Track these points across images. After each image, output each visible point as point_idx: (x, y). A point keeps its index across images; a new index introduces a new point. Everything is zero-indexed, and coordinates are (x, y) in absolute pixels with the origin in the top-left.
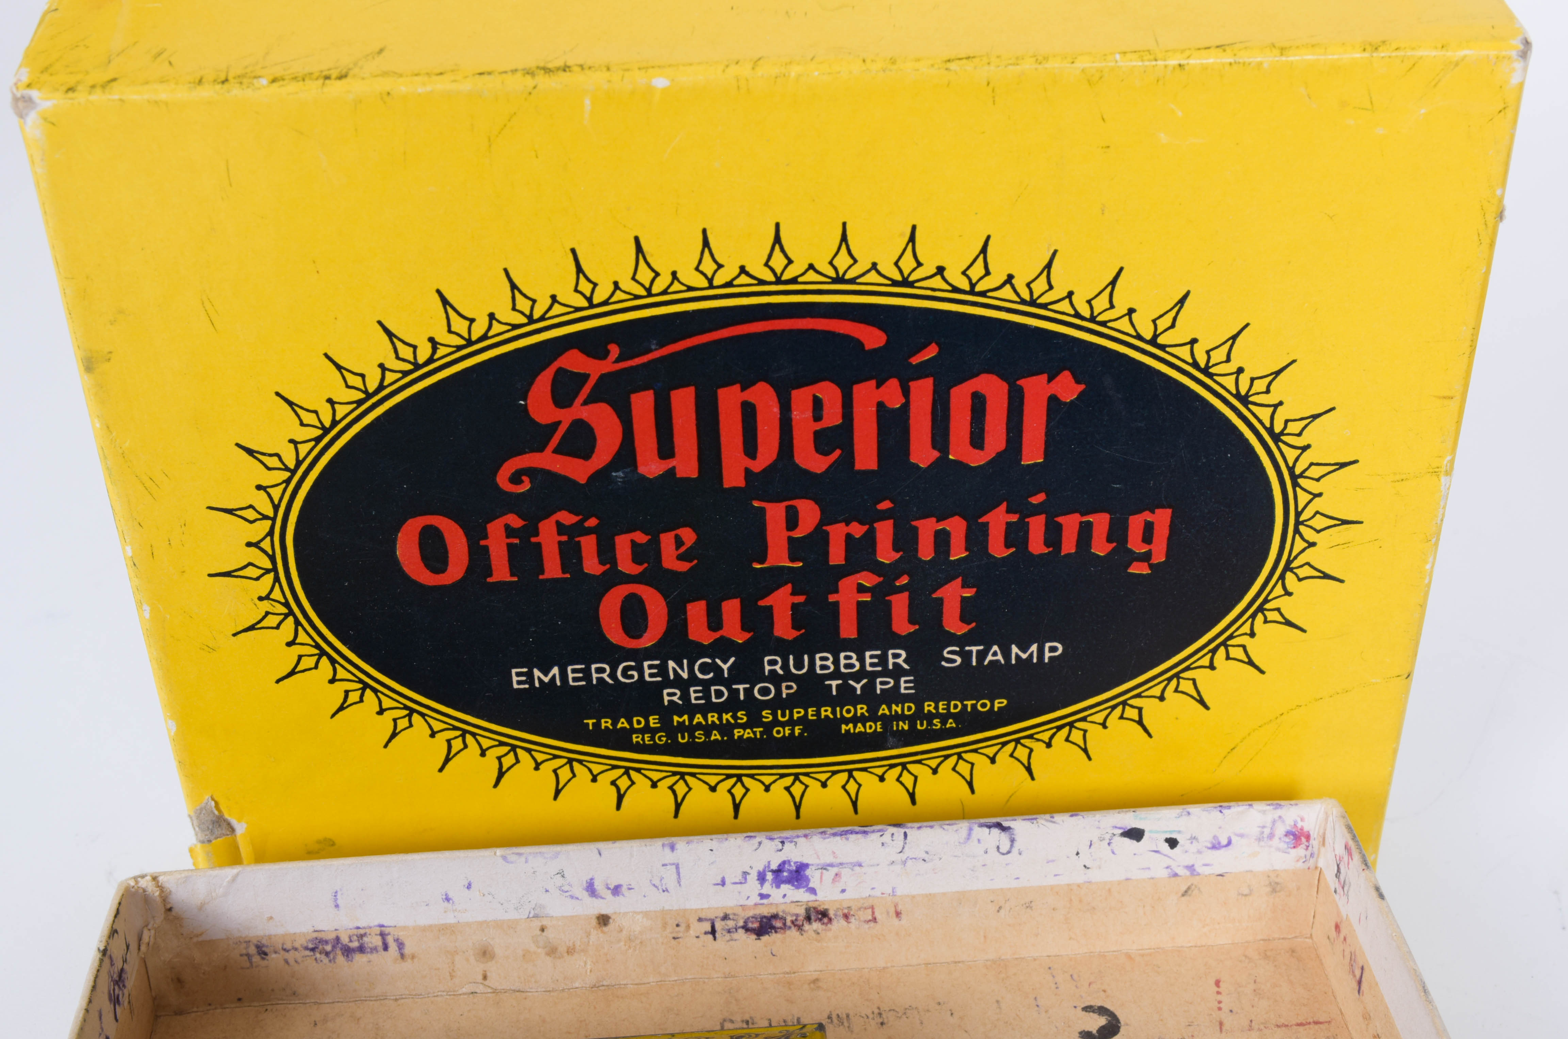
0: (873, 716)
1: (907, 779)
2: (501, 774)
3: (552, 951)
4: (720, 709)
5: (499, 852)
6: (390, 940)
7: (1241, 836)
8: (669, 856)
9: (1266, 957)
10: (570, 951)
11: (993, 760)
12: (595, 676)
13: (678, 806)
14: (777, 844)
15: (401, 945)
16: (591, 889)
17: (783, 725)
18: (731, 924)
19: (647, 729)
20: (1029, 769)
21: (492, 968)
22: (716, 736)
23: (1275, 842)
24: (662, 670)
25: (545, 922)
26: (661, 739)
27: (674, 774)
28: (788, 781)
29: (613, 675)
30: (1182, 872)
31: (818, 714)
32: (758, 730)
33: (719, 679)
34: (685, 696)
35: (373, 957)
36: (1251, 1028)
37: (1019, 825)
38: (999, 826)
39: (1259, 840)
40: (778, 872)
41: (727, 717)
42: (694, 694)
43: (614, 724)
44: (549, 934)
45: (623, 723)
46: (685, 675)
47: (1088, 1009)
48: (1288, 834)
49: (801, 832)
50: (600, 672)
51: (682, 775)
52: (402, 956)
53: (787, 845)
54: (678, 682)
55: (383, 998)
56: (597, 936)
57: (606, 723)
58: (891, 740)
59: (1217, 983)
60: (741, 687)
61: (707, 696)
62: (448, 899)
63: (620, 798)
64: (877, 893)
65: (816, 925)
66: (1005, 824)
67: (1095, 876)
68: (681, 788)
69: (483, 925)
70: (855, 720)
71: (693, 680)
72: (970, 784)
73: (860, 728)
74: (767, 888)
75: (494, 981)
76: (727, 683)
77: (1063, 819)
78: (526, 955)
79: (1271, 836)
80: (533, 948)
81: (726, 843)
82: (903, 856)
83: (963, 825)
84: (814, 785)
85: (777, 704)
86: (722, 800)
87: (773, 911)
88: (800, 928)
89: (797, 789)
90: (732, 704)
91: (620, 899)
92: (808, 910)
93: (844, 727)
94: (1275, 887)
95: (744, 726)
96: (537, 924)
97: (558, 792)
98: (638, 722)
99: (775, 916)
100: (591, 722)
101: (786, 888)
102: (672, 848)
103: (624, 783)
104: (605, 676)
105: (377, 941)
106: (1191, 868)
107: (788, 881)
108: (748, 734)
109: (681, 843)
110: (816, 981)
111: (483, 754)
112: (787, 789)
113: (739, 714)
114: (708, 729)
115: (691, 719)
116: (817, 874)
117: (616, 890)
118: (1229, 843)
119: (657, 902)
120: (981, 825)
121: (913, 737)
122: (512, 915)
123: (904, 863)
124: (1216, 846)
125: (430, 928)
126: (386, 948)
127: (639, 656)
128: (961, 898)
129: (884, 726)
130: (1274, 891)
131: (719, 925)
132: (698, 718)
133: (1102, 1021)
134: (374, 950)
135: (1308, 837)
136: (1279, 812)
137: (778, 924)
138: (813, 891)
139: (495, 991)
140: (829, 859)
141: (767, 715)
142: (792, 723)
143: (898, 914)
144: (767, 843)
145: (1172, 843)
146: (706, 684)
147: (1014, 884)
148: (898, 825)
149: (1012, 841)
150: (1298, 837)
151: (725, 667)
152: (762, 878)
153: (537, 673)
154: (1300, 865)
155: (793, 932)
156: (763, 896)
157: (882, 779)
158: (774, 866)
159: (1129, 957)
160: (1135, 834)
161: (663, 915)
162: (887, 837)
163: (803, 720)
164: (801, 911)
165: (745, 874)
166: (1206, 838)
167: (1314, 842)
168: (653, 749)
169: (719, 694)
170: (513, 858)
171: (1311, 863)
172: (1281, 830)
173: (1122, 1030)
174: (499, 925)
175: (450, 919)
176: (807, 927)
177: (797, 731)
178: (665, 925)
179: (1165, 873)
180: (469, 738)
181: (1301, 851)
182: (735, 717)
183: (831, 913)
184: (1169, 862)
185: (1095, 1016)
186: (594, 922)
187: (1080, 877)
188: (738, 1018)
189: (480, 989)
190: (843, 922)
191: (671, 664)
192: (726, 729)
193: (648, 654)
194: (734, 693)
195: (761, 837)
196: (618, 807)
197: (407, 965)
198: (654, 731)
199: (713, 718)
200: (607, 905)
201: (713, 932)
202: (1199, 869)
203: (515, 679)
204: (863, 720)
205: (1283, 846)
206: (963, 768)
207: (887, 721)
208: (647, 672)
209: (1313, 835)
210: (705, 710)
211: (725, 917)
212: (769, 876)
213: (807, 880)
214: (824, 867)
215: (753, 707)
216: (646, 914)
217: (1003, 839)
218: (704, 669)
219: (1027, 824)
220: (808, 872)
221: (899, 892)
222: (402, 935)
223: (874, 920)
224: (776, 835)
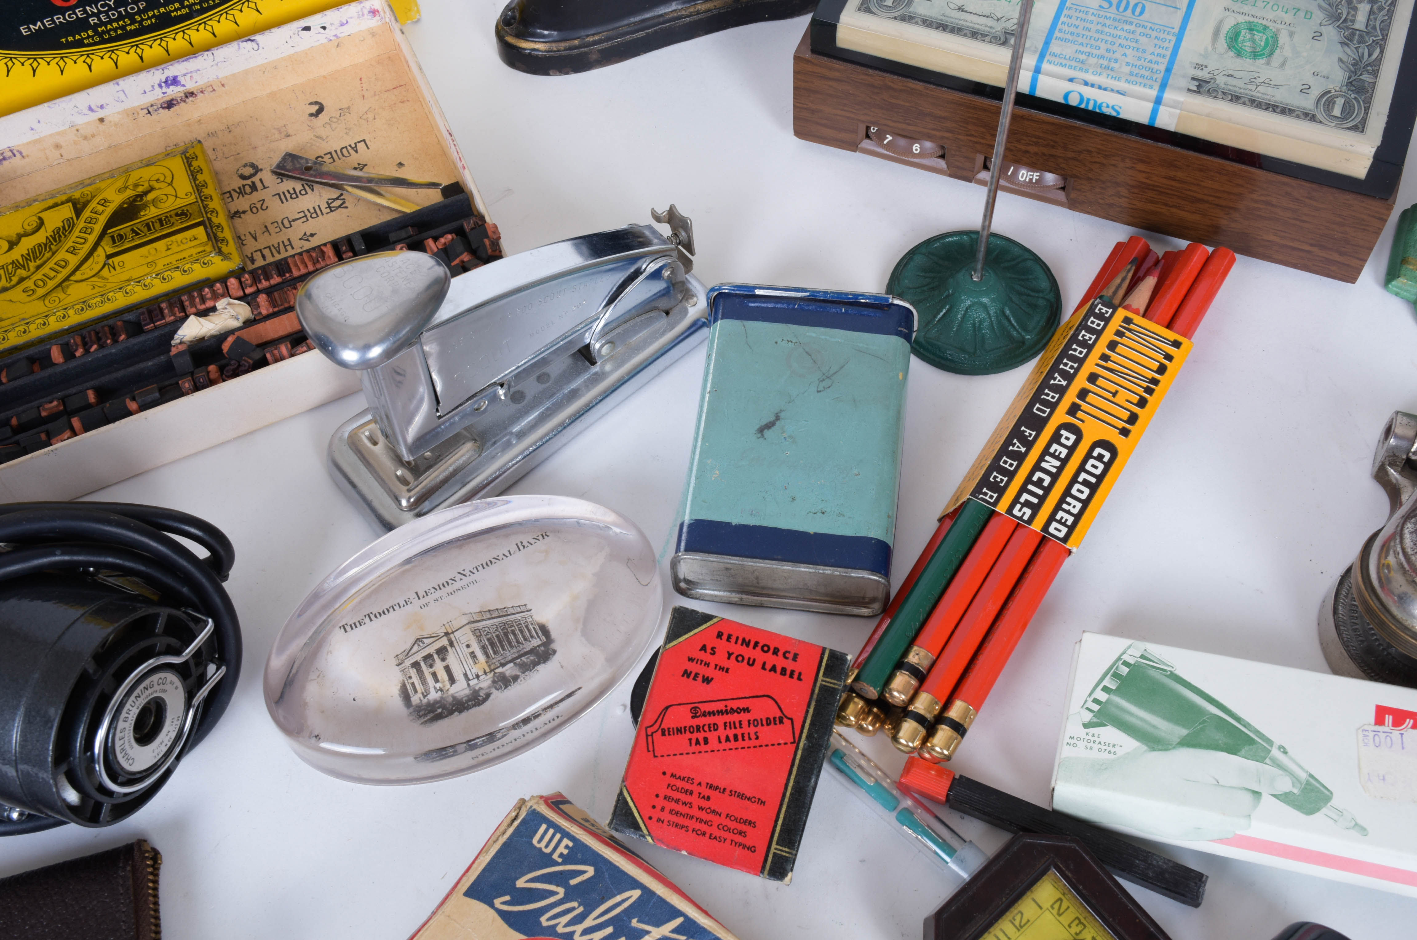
0: (183, 7)
1: (208, 28)
2: (34, 71)
3: (85, 138)
4: (117, 20)
5: (46, 105)
6: (15, 152)
7: (351, 18)
8: (117, 88)
9: (379, 63)
10: (93, 136)
11: (241, 11)
12: (57, 21)
13: (116, 64)
14: (161, 71)
15: (21, 153)
16: (91, 109)
17: (146, 20)
18: (155, 107)
19: (89, 37)
20: (258, 10)
21: (62, 151)
22: (119, 32)
23: (366, 16)
24: (85, 11)
25: (77, 127)
26: (97, 39)
27: (109, 51)
28: (159, 41)
29: (64, 19)
30: (333, 38)
31: (159, 12)
32: (137, 25)
33: (110, 9)
34: (99, 19)
35: (11, 160)
36: (375, 95)
37: (257, 37)
38: (249, 40)
39: (359, 17)
40: (166, 82)
41: (121, 23)
42: (103, 17)
43: (74, 38)
44: (81, 131)
45: (77, 37)
46: (96, 11)
47: (311, 104)
48: (369, 12)
49: (169, 64)
50: (58, 19)
51: (112, 51)
52: (23, 157)
53: (166, 71)
54: (93, 14)
55: (22, 176)
56: (101, 127)
57: (70, 39)
58: (195, 14)
59: (361, 79)
60: (122, 9)
61: (108, 17)
62: (32, 129)
63: (90, 67)
64: (211, 79)
65: (191, 99)
66: (252, 38)
67: (297, 49)
68: (114, 56)
69: (51, 135)
70: (176, 10)
71: (100, 12)
72: (236, 23)
73: (179, 13)
74: (164, 90)
75: (66, 156)
76: (115, 9)
77: (275, 30)
78: (75, 143)
79: (363, 15)
80: (76, 139)
81: (139, 77)
82: (215, 62)
83: (235, 44)
84: (170, 41)
85: (140, 12)
86: (133, 57)
87: (171, 98)
88: (185, 101)
89: (164, 44)
90: (121, 17)
91: (104, 110)
92: (185, 94)
93: (173, 14)
94: (373, 34)
95: (130, 25)
96: (74, 129)
97: (62, 72)
98: (84, 35)
99: (172, 100)
100: (64, 40)
101: (172, 87)
102: (118, 84)
103: (88, 61)
104: (61, 20)
105: (10, 154)
106: (336, 36)
107: (172, 84)
108: (133, 27)
109: (121, 81)
110: (199, 121)
111: (23, 64)
112: (160, 45)
113: (126, 20)
114: (115, 30)
115: (106, 28)
116: (183, 78)
117: (102, 107)
118: (347, 22)
119: (120, 107)
120: (243, 42)
121: (203, 11)
122: (62, 128)
123: (217, 64)
124: (342, 25)
125: (30, 143)
126: (15, 155)
127: (73, 8)
128: (246, 72)
129: (189, 9)
130: (374, 36)
131: (150, 109)
132: (109, 27)
133: (317, 107)
134: (10, 158)
135: (378, 11)
136: (362, 5)
137: (175, 102)
138: (184, 86)
139: (68, 160)
140: (185, 71)
141: (138, 18)
142: (149, 18)
143: (223, 85)
144: (156, 72)
145: (324, 28)
146: (106, 12)
147: (266, 61)
148: (208, 50)
149: (258, 44)
150: (374, 12)
151: (111, 3)
152: (160, 86)
153: (31, 26)
154: (379, 23)
155: (182, 104)
156: (164, 93)
157: (198, 30)
158: (164, 80)
159: (325, 77)
160: (307, 29)
161: (126, 112)
162: (205, 57)
163: (154, 16)
164: (183, 95)
165: (153, 86)
166: (337, 23)
167: (382, 13)
168: (95, 44)
169: (114, 15)
170: (52, 106)
171: (383, 21)
172: (366, 12)
173: (325, 109)
174: (58, 134)
175: (37, 137)
176: (187, 100)
177: (153, 21)
178: (128, 115)
179: (326, 41)
180: (14, 60)
181: (377, 18)
182: (124, 22)
183: (195, 92)
184: (325, 36)
185: (314, 106)
186: (98, 122)
187: (292, 51)
188: (171, 145)
189: (62, 161)
190: (201, 94)
191: (88, 8)
192: (123, 28)
193: (76, 6)
194: (120, 13)
195: (153, 70)
196: (91, 70)
197: (26, 160)
198: (92, 37)
199: (115, 25)
200: (101, 114)
201: (149, 112)
202: (340, 35)
203: (23, 31)
204: (179, 9)
205: (369, 17)
206: (230, 17)
207: (190, 7)
208: (79, 14)
209: (380, 10)
210: (111, 22)
211: (152, 106)
212: (163, 85)
213: (179, 82)
214: (185, 75)
215: (131, 17)
216: (118, 113)
217: (254, 44)
218: (102, 6)
219: (261, 36)
220: (179, 79)
221: (220, 76)
222: (19, 148)
223: (214, 90)
224: (159, 67)
